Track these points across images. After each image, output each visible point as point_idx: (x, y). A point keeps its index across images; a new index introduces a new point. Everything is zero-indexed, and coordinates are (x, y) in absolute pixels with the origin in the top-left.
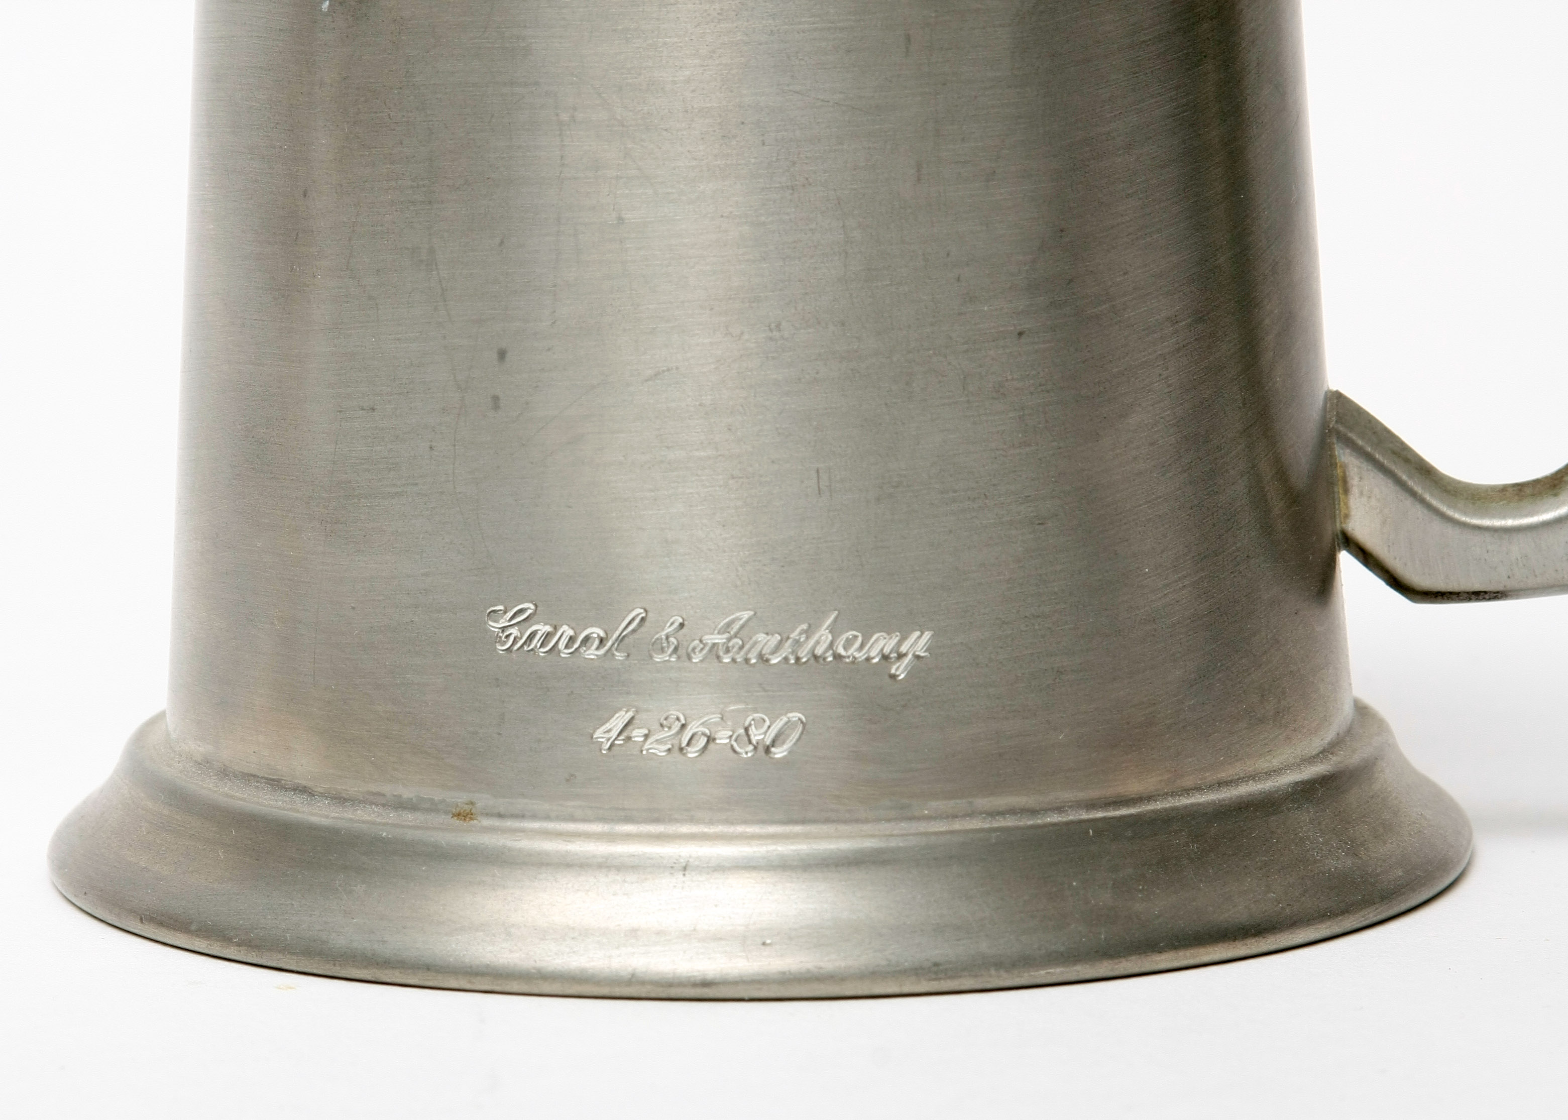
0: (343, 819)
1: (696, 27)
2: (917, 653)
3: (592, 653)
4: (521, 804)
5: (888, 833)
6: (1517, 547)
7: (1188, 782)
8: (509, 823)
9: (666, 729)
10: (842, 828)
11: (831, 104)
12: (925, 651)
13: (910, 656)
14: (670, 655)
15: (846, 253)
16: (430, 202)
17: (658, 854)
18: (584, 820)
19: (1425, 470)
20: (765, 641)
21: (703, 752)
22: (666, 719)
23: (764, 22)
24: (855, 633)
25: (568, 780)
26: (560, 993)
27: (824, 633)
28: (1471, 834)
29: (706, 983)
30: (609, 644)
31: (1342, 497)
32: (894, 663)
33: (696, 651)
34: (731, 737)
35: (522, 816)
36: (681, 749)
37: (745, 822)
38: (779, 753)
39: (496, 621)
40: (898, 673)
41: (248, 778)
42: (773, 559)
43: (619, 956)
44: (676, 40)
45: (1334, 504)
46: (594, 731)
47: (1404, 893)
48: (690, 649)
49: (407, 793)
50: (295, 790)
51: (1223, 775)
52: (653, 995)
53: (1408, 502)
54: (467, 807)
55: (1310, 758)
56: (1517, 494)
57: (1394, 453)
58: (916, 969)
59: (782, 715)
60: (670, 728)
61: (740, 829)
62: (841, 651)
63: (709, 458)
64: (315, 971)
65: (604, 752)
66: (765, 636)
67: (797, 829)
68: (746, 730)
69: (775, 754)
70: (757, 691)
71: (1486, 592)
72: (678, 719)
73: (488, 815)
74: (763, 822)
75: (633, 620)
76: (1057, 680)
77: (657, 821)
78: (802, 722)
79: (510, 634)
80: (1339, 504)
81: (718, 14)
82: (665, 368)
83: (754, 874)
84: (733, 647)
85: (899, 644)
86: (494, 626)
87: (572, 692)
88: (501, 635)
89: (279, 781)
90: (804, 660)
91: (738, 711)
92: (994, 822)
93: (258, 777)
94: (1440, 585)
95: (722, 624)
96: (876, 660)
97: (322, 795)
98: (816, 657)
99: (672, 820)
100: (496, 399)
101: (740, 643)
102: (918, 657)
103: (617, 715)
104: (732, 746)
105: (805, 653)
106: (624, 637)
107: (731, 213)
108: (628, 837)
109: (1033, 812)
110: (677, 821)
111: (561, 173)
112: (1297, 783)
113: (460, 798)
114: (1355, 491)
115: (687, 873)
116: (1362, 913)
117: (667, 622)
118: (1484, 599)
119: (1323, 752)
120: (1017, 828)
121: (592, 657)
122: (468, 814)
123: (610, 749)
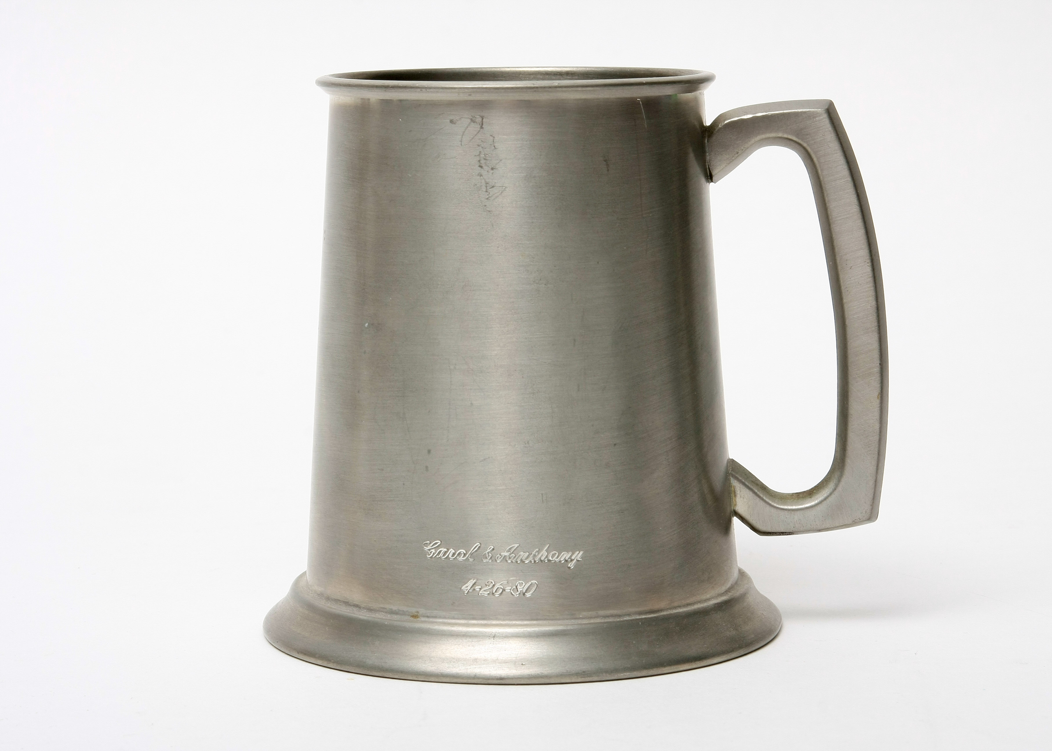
0: (371, 617)
1: (499, 336)
2: (578, 559)
3: (461, 558)
4: (435, 613)
5: (567, 624)
6: (797, 516)
7: (676, 604)
8: (431, 620)
9: (488, 586)
10: (550, 622)
11: (547, 363)
12: (581, 559)
13: (575, 560)
14: (489, 560)
15: (552, 416)
16: (404, 396)
17: (484, 631)
18: (458, 619)
19: (764, 488)
20: (523, 555)
21: (501, 595)
22: (487, 583)
23: (523, 335)
24: (556, 552)
25: (452, 604)
26: (449, 682)
27: (544, 552)
28: (781, 619)
29: (501, 679)
30: (467, 555)
31: (734, 498)
32: (569, 563)
33: (499, 558)
34: (511, 589)
35: (435, 617)
36: (493, 594)
37: (516, 620)
38: (528, 595)
39: (427, 547)
40: (571, 566)
41: (337, 601)
42: (526, 526)
43: (470, 669)
44: (492, 340)
45: (731, 500)
46: (462, 587)
47: (754, 644)
48: (496, 558)
49: (395, 608)
50: (354, 606)
51: (688, 601)
52: (482, 683)
53: (758, 499)
54: (416, 613)
55: (721, 594)
56: (797, 497)
57: (753, 482)
58: (577, 674)
59: (529, 581)
60: (489, 586)
61: (514, 622)
62: (550, 558)
63: (503, 489)
64: (361, 673)
65: (465, 594)
66: (523, 553)
67: (535, 622)
68: (516, 587)
69: (527, 595)
70: (521, 573)
71: (786, 533)
72: (492, 583)
73: (424, 616)
74: (522, 620)
75: (476, 547)
76: (628, 569)
77: (484, 619)
78: (536, 584)
79: (432, 552)
80: (733, 500)
81: (507, 331)
82: (487, 457)
83: (519, 639)
84: (512, 557)
85: (571, 556)
86: (426, 548)
87: (454, 573)
88: (428, 552)
89: (348, 602)
90: (537, 562)
91: (513, 580)
92: (605, 620)
93: (340, 601)
94: (769, 530)
95: (508, 549)
96: (563, 562)
97: (364, 608)
98: (541, 561)
99: (489, 619)
100: (427, 467)
101: (514, 555)
102: (578, 561)
103: (470, 581)
104: (511, 593)
105: (537, 559)
106: (473, 553)
107: (511, 402)
108: (474, 625)
109: (619, 616)
110: (491, 619)
111: (450, 387)
112: (716, 604)
113: (413, 610)
114: (738, 496)
115: (495, 638)
116: (738, 652)
117: (488, 548)
118: (785, 535)
119: (726, 592)
120: (614, 622)
121: (461, 560)
122: (416, 616)
123: (467, 593)
